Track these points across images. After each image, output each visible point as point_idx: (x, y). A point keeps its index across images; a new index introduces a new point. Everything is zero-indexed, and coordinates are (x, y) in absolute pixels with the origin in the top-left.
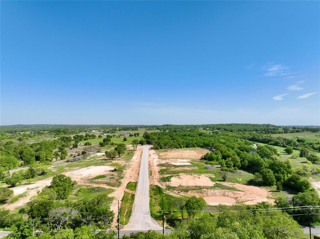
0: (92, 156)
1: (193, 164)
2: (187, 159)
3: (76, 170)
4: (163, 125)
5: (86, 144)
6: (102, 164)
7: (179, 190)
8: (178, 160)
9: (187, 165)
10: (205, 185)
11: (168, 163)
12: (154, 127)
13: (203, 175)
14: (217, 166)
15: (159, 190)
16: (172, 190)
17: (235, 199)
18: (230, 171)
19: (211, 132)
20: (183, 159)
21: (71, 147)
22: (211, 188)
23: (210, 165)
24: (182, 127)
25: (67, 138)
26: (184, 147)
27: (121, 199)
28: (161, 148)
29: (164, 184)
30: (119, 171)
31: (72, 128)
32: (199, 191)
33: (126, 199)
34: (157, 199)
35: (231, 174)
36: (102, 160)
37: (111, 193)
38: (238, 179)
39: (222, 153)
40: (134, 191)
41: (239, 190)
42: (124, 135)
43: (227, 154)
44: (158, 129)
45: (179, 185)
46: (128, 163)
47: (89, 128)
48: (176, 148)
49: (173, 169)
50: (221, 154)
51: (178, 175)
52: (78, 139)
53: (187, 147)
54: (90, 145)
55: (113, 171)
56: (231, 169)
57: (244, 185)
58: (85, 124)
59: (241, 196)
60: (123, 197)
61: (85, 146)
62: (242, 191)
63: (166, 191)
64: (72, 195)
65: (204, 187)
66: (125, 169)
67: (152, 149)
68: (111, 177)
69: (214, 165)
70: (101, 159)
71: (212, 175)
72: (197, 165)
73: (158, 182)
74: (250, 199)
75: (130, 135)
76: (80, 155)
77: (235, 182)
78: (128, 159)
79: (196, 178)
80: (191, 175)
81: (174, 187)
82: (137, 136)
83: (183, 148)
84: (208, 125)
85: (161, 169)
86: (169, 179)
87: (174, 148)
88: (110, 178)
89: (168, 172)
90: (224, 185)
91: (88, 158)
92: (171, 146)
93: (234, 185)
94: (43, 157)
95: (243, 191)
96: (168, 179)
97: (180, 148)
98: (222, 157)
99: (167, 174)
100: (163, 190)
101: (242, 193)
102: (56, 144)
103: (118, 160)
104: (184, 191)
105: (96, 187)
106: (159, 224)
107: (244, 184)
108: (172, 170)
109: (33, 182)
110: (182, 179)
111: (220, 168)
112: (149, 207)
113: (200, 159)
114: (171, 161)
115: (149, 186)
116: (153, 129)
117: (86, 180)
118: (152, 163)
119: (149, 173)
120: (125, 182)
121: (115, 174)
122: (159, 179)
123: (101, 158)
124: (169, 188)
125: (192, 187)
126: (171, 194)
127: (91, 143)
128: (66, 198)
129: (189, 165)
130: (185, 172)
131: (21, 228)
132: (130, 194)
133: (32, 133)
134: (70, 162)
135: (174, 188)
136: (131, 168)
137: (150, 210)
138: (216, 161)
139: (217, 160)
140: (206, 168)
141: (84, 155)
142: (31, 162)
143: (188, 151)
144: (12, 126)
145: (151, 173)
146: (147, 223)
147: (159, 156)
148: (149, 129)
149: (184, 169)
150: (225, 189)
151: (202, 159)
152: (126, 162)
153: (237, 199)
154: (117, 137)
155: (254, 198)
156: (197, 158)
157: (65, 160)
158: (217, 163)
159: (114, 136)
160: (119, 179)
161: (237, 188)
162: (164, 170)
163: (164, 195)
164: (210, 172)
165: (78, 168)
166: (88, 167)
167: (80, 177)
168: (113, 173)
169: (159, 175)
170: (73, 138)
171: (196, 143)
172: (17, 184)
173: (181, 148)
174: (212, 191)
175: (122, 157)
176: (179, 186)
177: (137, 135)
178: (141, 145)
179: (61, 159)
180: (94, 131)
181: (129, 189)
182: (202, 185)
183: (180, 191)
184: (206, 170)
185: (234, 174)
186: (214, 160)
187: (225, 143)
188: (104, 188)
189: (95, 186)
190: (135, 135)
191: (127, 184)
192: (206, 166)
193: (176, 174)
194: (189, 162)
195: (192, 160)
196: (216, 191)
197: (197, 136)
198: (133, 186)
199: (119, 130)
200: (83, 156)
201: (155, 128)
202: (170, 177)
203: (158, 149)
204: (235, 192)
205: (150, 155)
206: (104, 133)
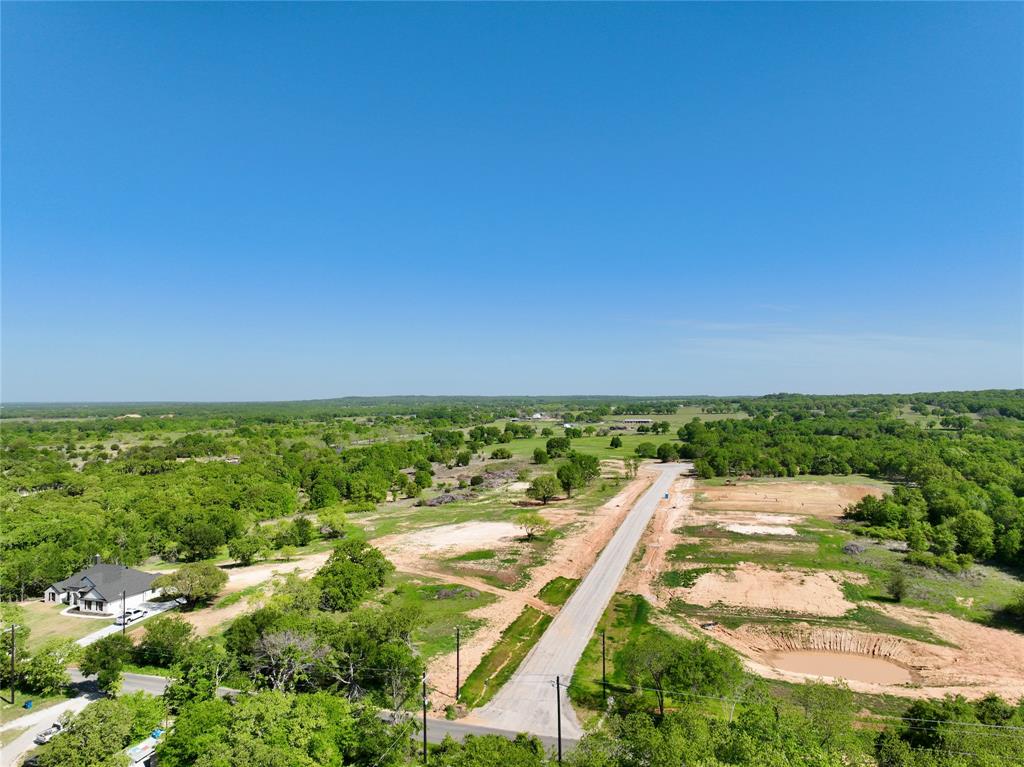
0: (497, 491)
1: (804, 532)
2: (793, 515)
3: (423, 533)
4: (765, 397)
5: (495, 456)
6: (505, 516)
7: (709, 617)
8: (759, 516)
9: (779, 536)
10: (812, 609)
11: (716, 524)
12: (734, 402)
13: (822, 575)
14: (895, 545)
15: (638, 611)
16: (683, 615)
17: (911, 673)
18: (940, 567)
19: (938, 420)
20: (777, 513)
21: (453, 462)
22: (831, 621)
23: (869, 541)
24: (835, 401)
25: (450, 436)
26: (802, 473)
27: (504, 627)
28: (719, 474)
29: (667, 593)
30: (541, 540)
31: (485, 406)
32: (777, 628)
33: (520, 629)
34: (616, 639)
35: (939, 576)
36: (514, 504)
37: (484, 605)
38: (959, 599)
39: (927, 499)
40: (556, 605)
41: (944, 639)
42: (625, 428)
43: (945, 505)
44: (745, 408)
45: (714, 601)
46: (582, 518)
47: (532, 405)
48: (774, 473)
49: (724, 546)
50: (924, 502)
51: (732, 566)
52: (483, 437)
53: (815, 471)
54: (509, 457)
55: (522, 540)
56: (943, 560)
57: (975, 626)
58: (525, 395)
59: (940, 662)
60: (515, 623)
61: (492, 461)
62: (951, 645)
63: (660, 616)
64: (373, 600)
65: (803, 616)
66: (562, 537)
67: (691, 474)
68: (509, 557)
69: (886, 542)
70: (514, 500)
71: (860, 576)
72: (821, 539)
73: (654, 584)
74: (971, 679)
75: (638, 430)
76: (465, 487)
77: (942, 611)
78: (592, 507)
79: (789, 584)
80: (779, 571)
81: (696, 607)
82: (663, 431)
83: (797, 477)
84: (938, 395)
85: (682, 542)
86: (691, 579)
87: (767, 473)
88: (502, 561)
89: (699, 556)
90: (887, 615)
91: (481, 497)
92: (755, 467)
93: (930, 620)
94: (358, 488)
95: (956, 647)
96: (687, 579)
97: (789, 475)
98: (926, 514)
99: (696, 560)
100: (653, 613)
101: (948, 653)
102: (412, 453)
103: (560, 506)
104: (724, 623)
105: (450, 583)
106: (580, 719)
107: (975, 621)
108: (719, 551)
109: (298, 557)
110: (736, 581)
111: (903, 552)
112: (577, 661)
113: (840, 518)
114: (732, 519)
115: (613, 593)
116: (729, 410)
117: (433, 562)
118: (661, 522)
119: (634, 555)
120: (542, 577)
121: (526, 549)
122: (657, 577)
123: (516, 497)
124: (678, 608)
125: (761, 610)
126: (670, 630)
127: (512, 452)
128: (351, 610)
129: (789, 536)
130: (764, 559)
131: (191, 674)
132: (542, 616)
133: (370, 420)
134: (426, 505)
135: (693, 610)
136: (584, 535)
137: (575, 672)
138: (897, 525)
139: (901, 522)
140: (846, 550)
141: (476, 487)
142: (326, 501)
143: (810, 487)
144: (335, 400)
145: (639, 556)
146: (542, 713)
147: (696, 500)
148: (715, 410)
149: (761, 549)
150: (885, 631)
151: (848, 516)
152: (580, 514)
153: (922, 672)
154: (597, 435)
155: (992, 679)
156: (832, 511)
157: (415, 501)
158: (901, 533)
159: (589, 431)
160: (528, 567)
161: (937, 631)
162: (692, 548)
163: (647, 629)
164: (856, 566)
165: (432, 524)
166: (461, 525)
167: (423, 551)
168: (520, 545)
169: (664, 563)
170: (467, 437)
171: (850, 461)
172: (256, 557)
173: (791, 474)
174: (830, 633)
175: (580, 497)
176: (716, 605)
177: (660, 430)
178: (659, 461)
179: (409, 497)
180: (538, 416)
181: (547, 599)
182: (799, 607)
183: (711, 622)
184: (845, 558)
185: (953, 580)
186: (889, 524)
187: (962, 463)
188: (470, 589)
189: (450, 580)
190: (655, 428)
191: (548, 584)
192: (852, 540)
193: (726, 563)
194: (792, 526)
195: (807, 520)
196: (845, 635)
197: (868, 436)
198: (560, 591)
199: (616, 413)
200: (473, 490)
201: (736, 406)
202: (699, 572)
203: (707, 478)
204: (921, 645)
205: (667, 496)
206: (566, 422)
